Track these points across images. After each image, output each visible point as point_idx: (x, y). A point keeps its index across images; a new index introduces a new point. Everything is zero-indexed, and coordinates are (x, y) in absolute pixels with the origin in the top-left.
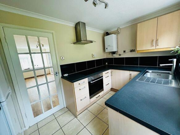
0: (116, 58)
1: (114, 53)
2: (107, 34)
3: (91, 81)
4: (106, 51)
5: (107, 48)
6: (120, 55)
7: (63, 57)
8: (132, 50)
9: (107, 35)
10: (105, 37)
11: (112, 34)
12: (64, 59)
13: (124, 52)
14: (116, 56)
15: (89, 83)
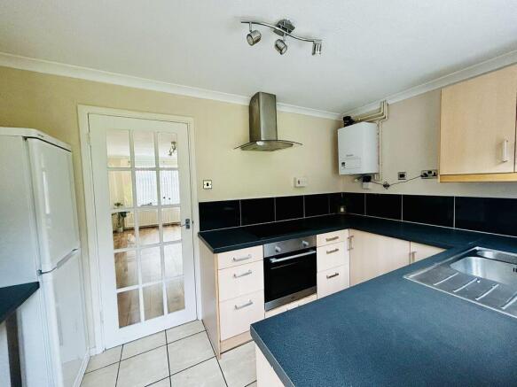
0: (373, 195)
1: (367, 178)
2: (348, 121)
3: (272, 257)
4: (342, 171)
5: (343, 163)
6: (386, 186)
7: (210, 183)
8: (430, 172)
9: (345, 126)
10: (340, 131)
11: (361, 121)
12: (210, 186)
13: (402, 176)
14: (373, 188)
15: (267, 261)
